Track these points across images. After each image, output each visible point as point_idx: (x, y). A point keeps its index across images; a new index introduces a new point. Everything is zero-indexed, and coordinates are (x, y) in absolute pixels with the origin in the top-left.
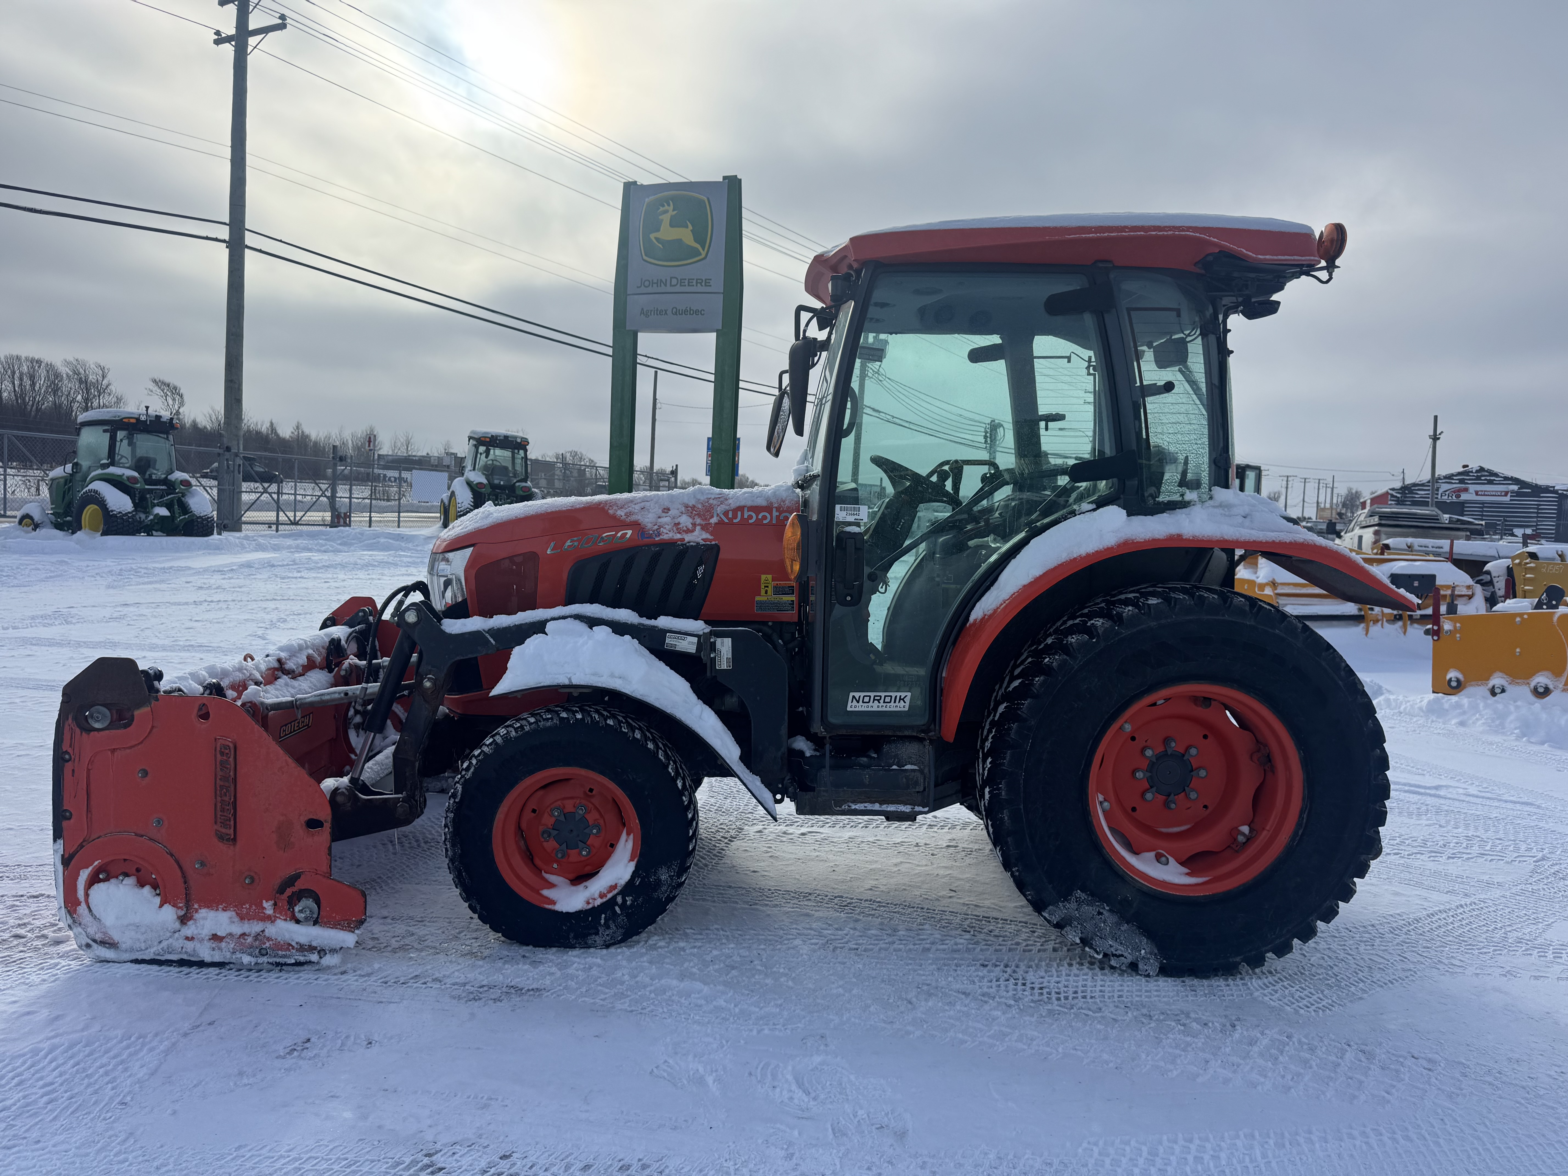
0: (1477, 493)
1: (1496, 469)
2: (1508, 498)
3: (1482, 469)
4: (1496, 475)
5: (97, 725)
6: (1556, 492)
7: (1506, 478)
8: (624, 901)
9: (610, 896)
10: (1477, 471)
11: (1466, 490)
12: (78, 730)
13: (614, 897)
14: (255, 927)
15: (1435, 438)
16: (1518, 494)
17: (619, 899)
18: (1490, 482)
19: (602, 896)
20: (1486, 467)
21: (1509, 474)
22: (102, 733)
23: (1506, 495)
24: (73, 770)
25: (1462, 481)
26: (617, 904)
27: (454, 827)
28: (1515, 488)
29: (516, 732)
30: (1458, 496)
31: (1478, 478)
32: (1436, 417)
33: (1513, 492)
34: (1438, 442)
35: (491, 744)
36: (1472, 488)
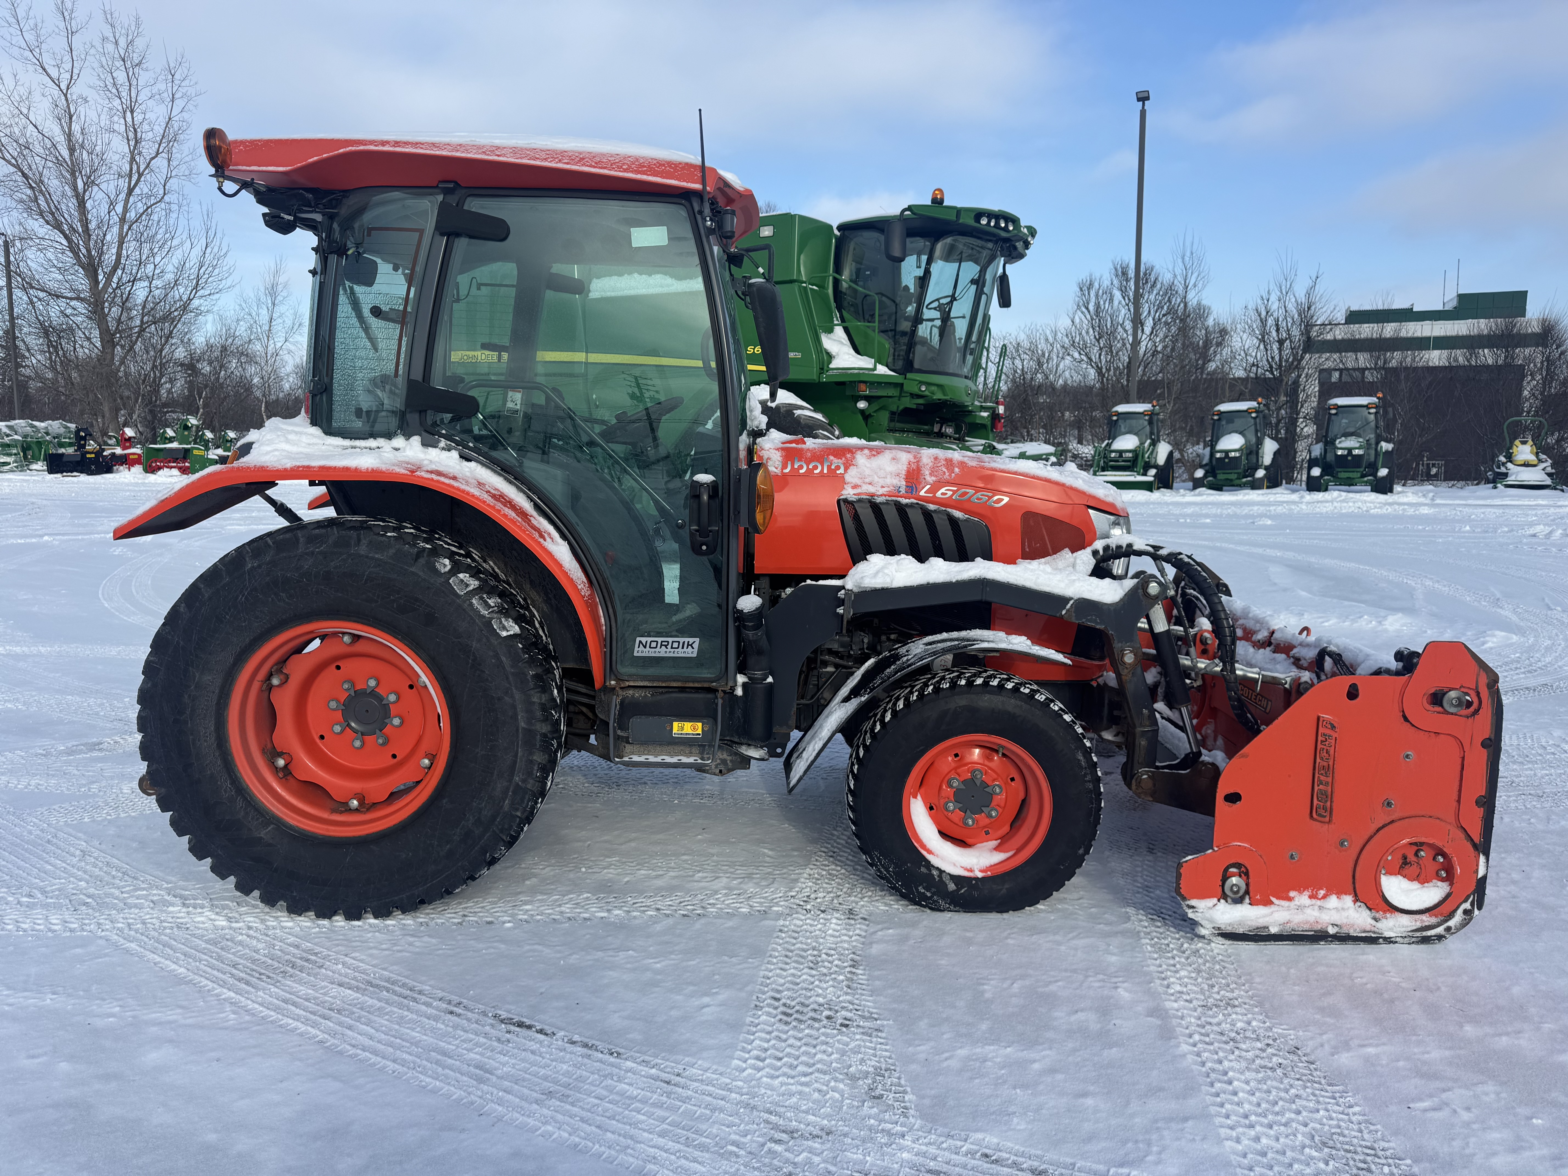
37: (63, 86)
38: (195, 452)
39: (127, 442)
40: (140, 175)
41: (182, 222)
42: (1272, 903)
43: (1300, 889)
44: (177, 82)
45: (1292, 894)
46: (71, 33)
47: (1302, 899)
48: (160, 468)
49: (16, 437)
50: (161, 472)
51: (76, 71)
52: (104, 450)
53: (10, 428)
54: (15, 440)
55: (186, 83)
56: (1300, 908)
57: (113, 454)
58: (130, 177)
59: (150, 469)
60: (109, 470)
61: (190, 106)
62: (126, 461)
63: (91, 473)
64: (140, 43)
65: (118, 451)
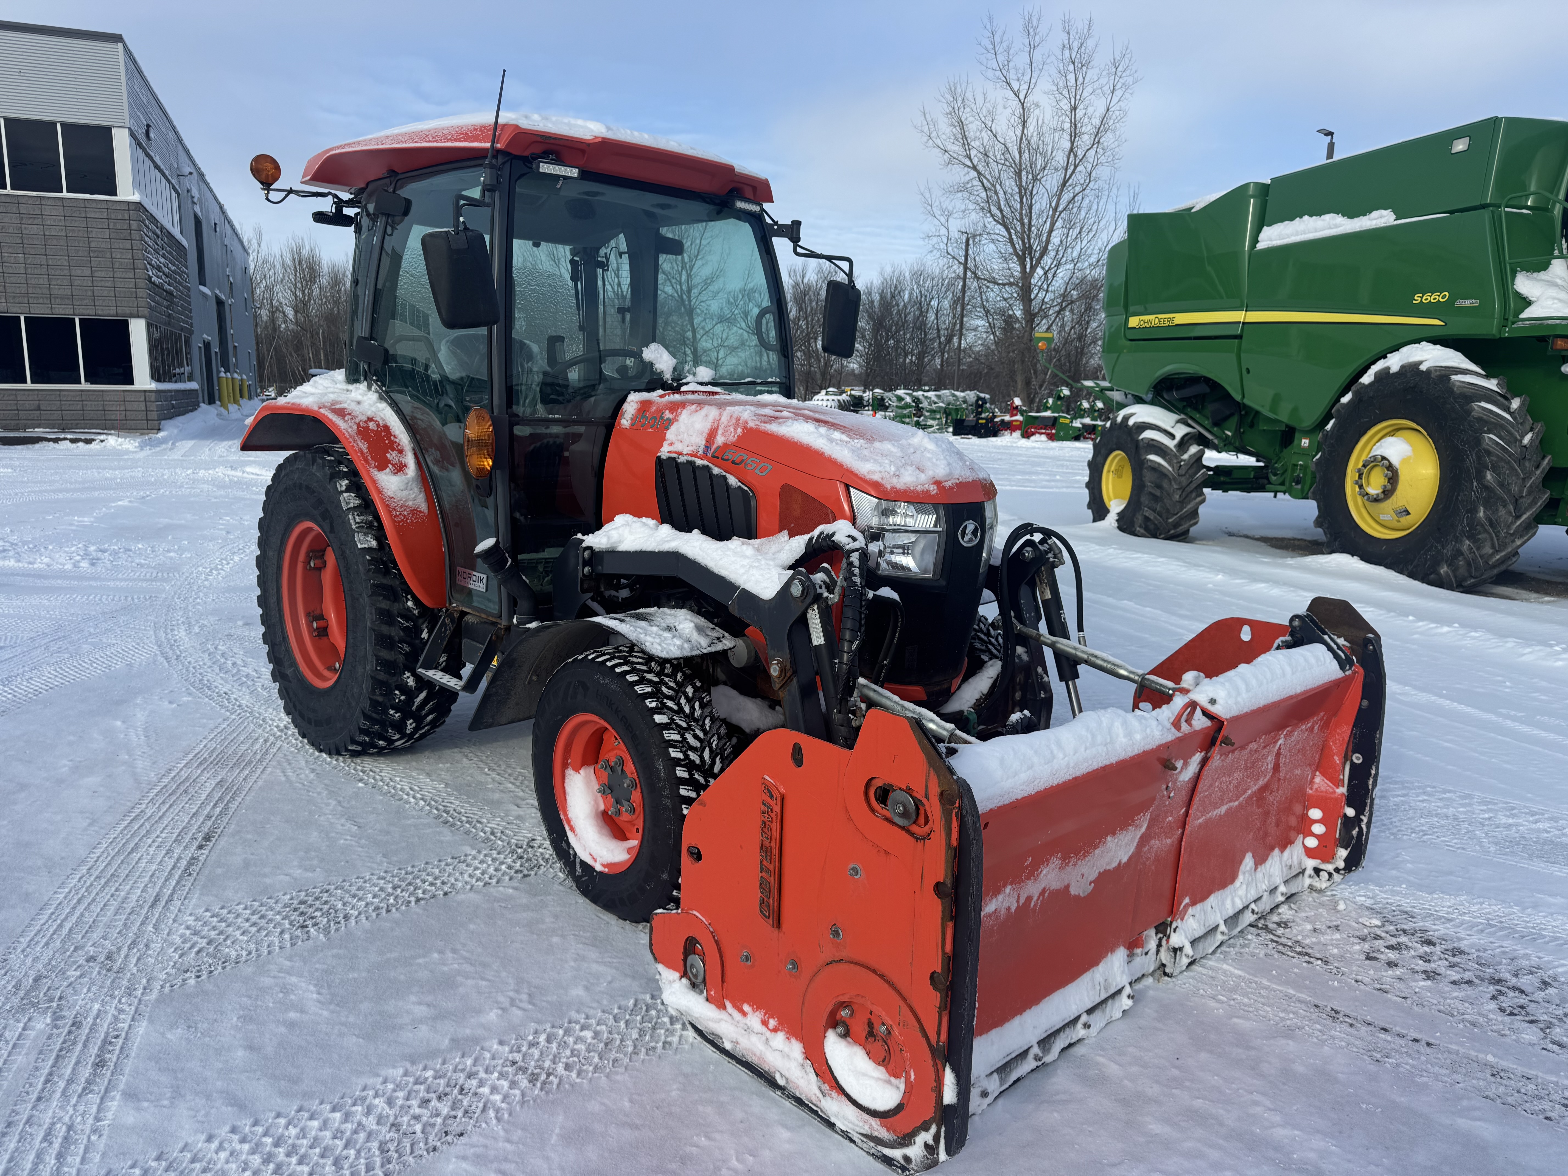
37: (1022, 97)
38: (1062, 420)
39: (1015, 410)
40: (1076, 167)
41: (1111, 207)
42: (724, 1008)
43: (757, 1006)
44: (1119, 74)
45: (746, 1008)
46: (1032, 47)
47: (754, 1019)
48: (1033, 434)
49: (941, 405)
50: (1033, 438)
51: (1033, 81)
52: (995, 417)
53: (939, 397)
54: (940, 407)
55: (1128, 72)
56: (748, 1029)
57: (1003, 421)
58: (1066, 170)
59: (1026, 435)
60: (995, 434)
61: (1127, 95)
62: (1009, 427)
63: (981, 436)
64: (1090, 43)
65: (1007, 418)
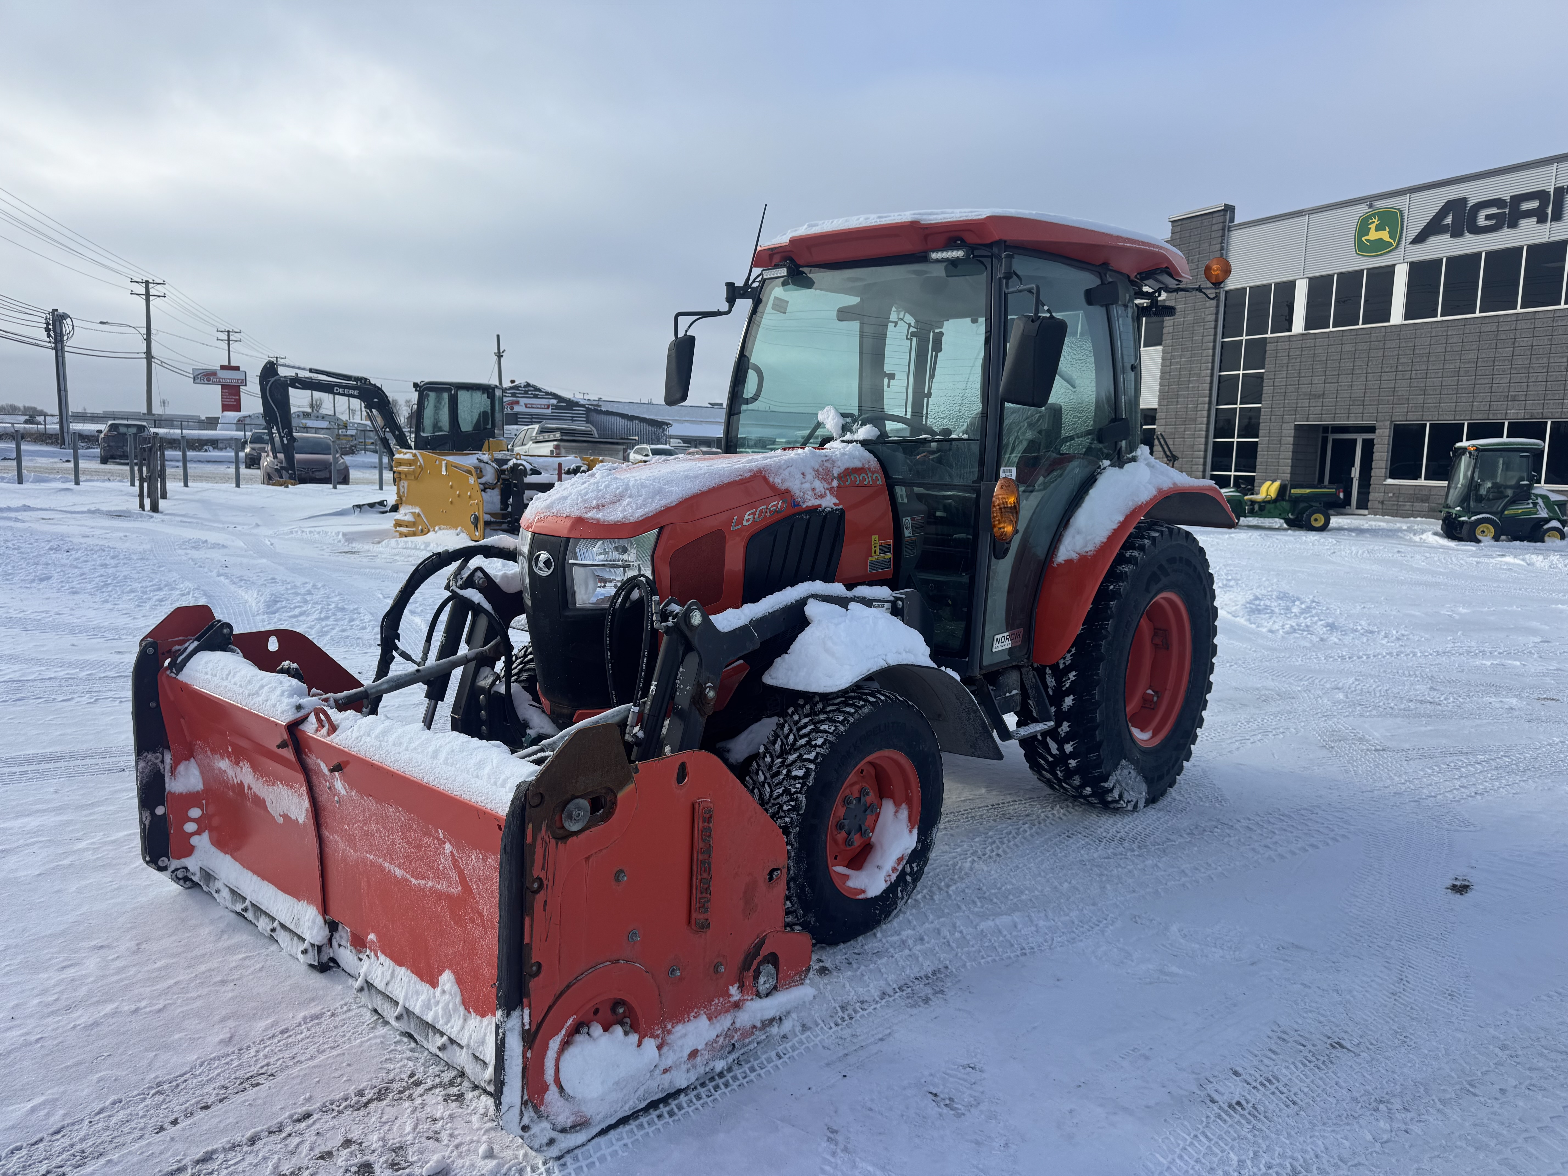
0: (526, 406)
1: (539, 385)
2: (549, 411)
3: (528, 385)
4: (539, 390)
5: (574, 827)
6: (583, 406)
7: (547, 393)
8: (912, 868)
9: (900, 868)
10: (525, 387)
11: (518, 403)
12: (553, 841)
13: (904, 868)
14: (725, 1022)
15: (499, 356)
16: (557, 407)
17: (908, 870)
18: (536, 396)
19: (894, 870)
20: (532, 382)
21: (549, 389)
22: (582, 836)
23: (548, 408)
24: (545, 902)
25: (514, 395)
26: (907, 874)
27: (800, 843)
28: (554, 402)
29: (844, 726)
30: (512, 408)
31: (526, 392)
32: (498, 336)
33: (553, 405)
34: (502, 359)
35: (824, 743)
36: (523, 401)
